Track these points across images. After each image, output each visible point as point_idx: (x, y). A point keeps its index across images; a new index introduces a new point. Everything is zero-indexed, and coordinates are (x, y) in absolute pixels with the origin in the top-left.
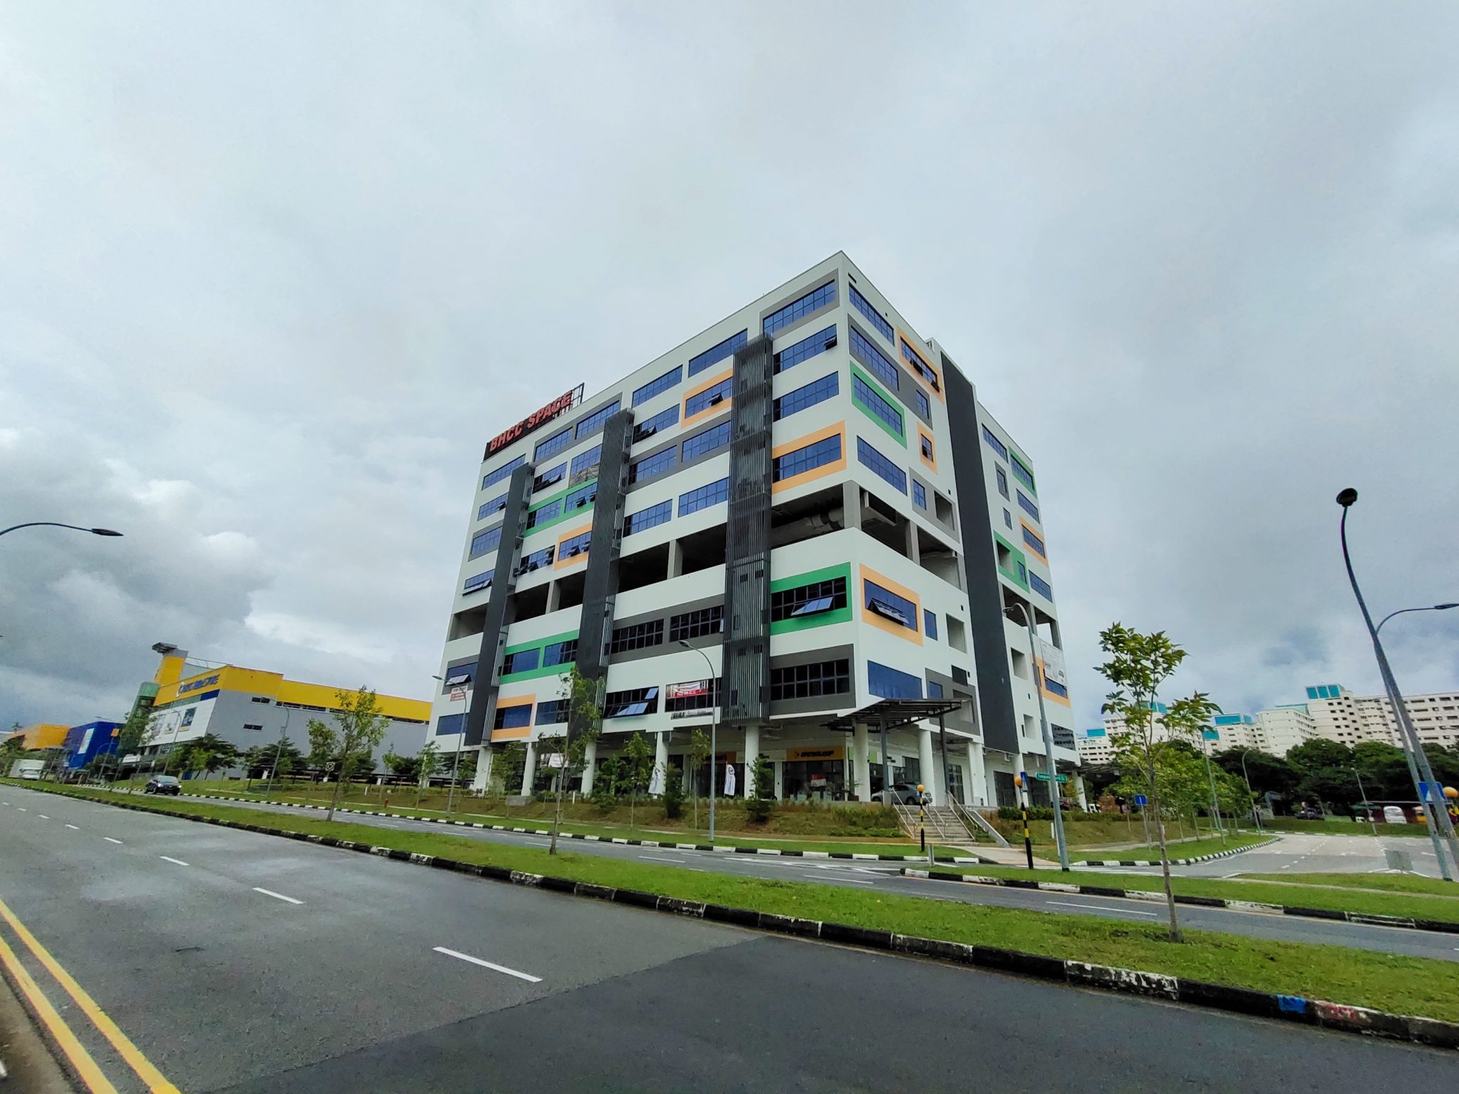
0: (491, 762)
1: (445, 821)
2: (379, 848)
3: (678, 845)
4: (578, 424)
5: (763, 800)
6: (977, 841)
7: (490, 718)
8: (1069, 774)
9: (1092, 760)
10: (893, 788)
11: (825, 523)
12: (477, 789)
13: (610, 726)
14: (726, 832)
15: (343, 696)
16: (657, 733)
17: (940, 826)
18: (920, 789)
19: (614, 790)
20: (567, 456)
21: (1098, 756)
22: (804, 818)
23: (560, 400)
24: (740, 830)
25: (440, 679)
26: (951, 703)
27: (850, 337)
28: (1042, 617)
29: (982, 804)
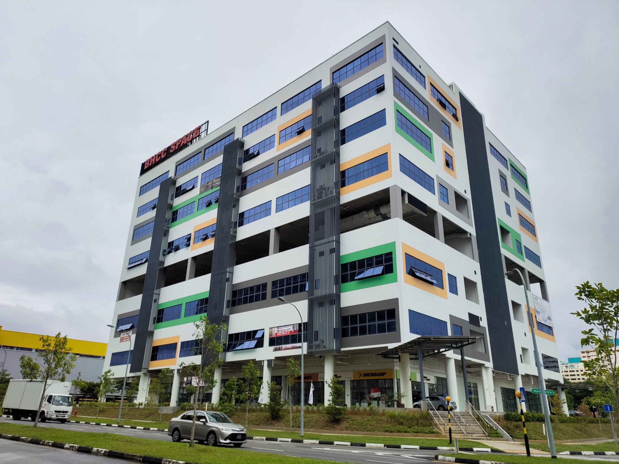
0: (149, 384)
1: (117, 425)
2: (70, 445)
3: (279, 439)
4: (205, 150)
5: (337, 407)
6: (489, 436)
7: (148, 353)
8: (556, 389)
9: (572, 379)
10: (428, 399)
11: (377, 215)
12: (139, 403)
13: (231, 357)
14: (311, 430)
15: (45, 340)
16: (264, 361)
17: (463, 425)
18: (447, 399)
19: (234, 401)
20: (198, 172)
21: (576, 377)
22: (366, 419)
23: (192, 133)
24: (322, 428)
25: (112, 327)
26: (468, 339)
27: (394, 84)
28: (534, 279)
29: (493, 410)
